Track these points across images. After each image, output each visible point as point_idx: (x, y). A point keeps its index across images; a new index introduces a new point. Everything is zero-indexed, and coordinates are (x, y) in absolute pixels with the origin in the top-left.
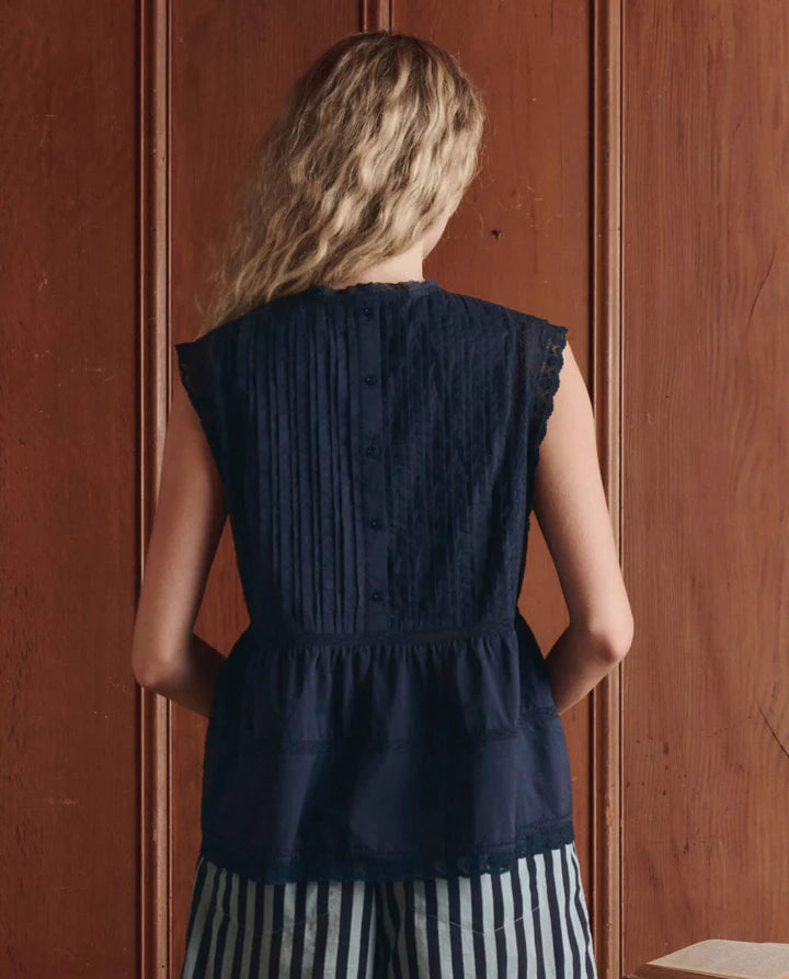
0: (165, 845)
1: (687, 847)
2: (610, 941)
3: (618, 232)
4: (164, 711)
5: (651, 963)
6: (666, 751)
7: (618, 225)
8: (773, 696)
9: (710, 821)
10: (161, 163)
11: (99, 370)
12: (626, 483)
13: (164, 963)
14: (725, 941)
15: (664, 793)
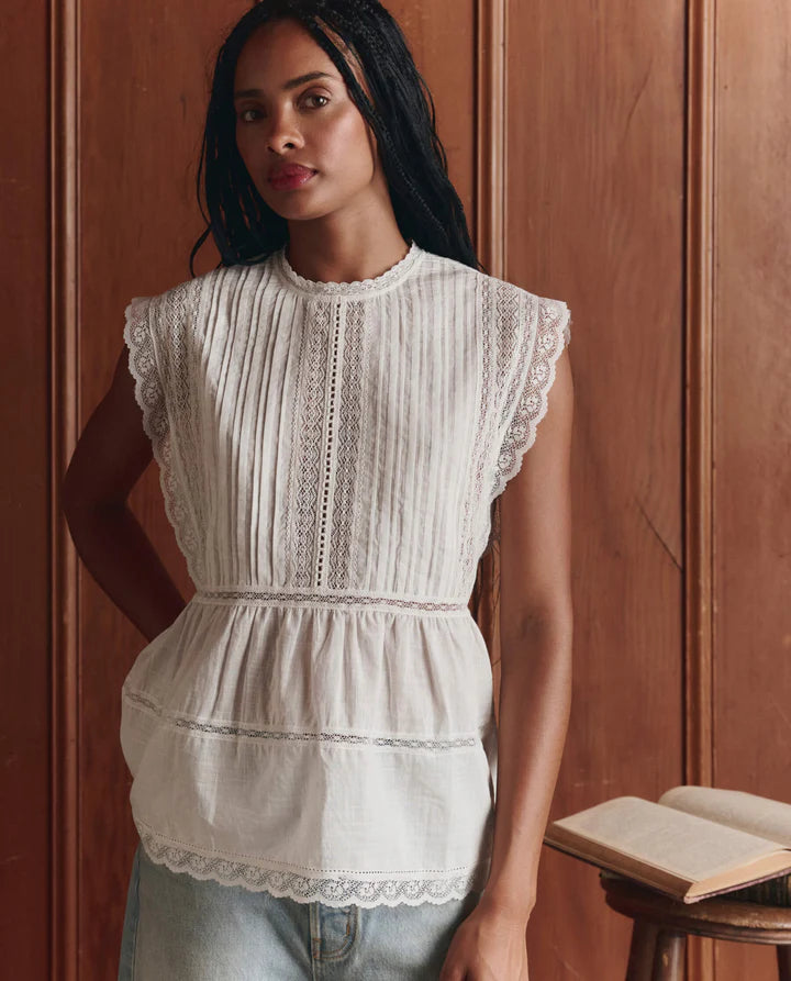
0: (75, 626)
3: (502, 48)
7: (502, 40)
8: (649, 486)
13: (75, 737)
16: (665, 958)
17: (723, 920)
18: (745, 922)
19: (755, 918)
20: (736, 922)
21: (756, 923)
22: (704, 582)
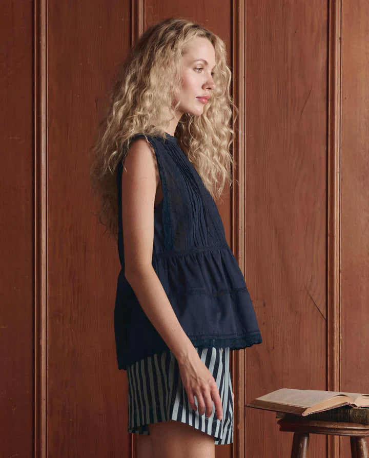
0: (45, 346)
1: (273, 348)
2: (240, 388)
3: (243, 79)
4: (45, 287)
5: (257, 399)
6: (264, 305)
7: (243, 76)
8: (311, 281)
9: (283, 336)
10: (43, 48)
11: (16, 138)
12: (247, 189)
13: (45, 398)
14: (290, 389)
15: (264, 324)
16: (301, 444)
17: (323, 425)
18: (332, 426)
19: (335, 424)
20: (328, 426)
21: (336, 426)
22: (336, 325)
